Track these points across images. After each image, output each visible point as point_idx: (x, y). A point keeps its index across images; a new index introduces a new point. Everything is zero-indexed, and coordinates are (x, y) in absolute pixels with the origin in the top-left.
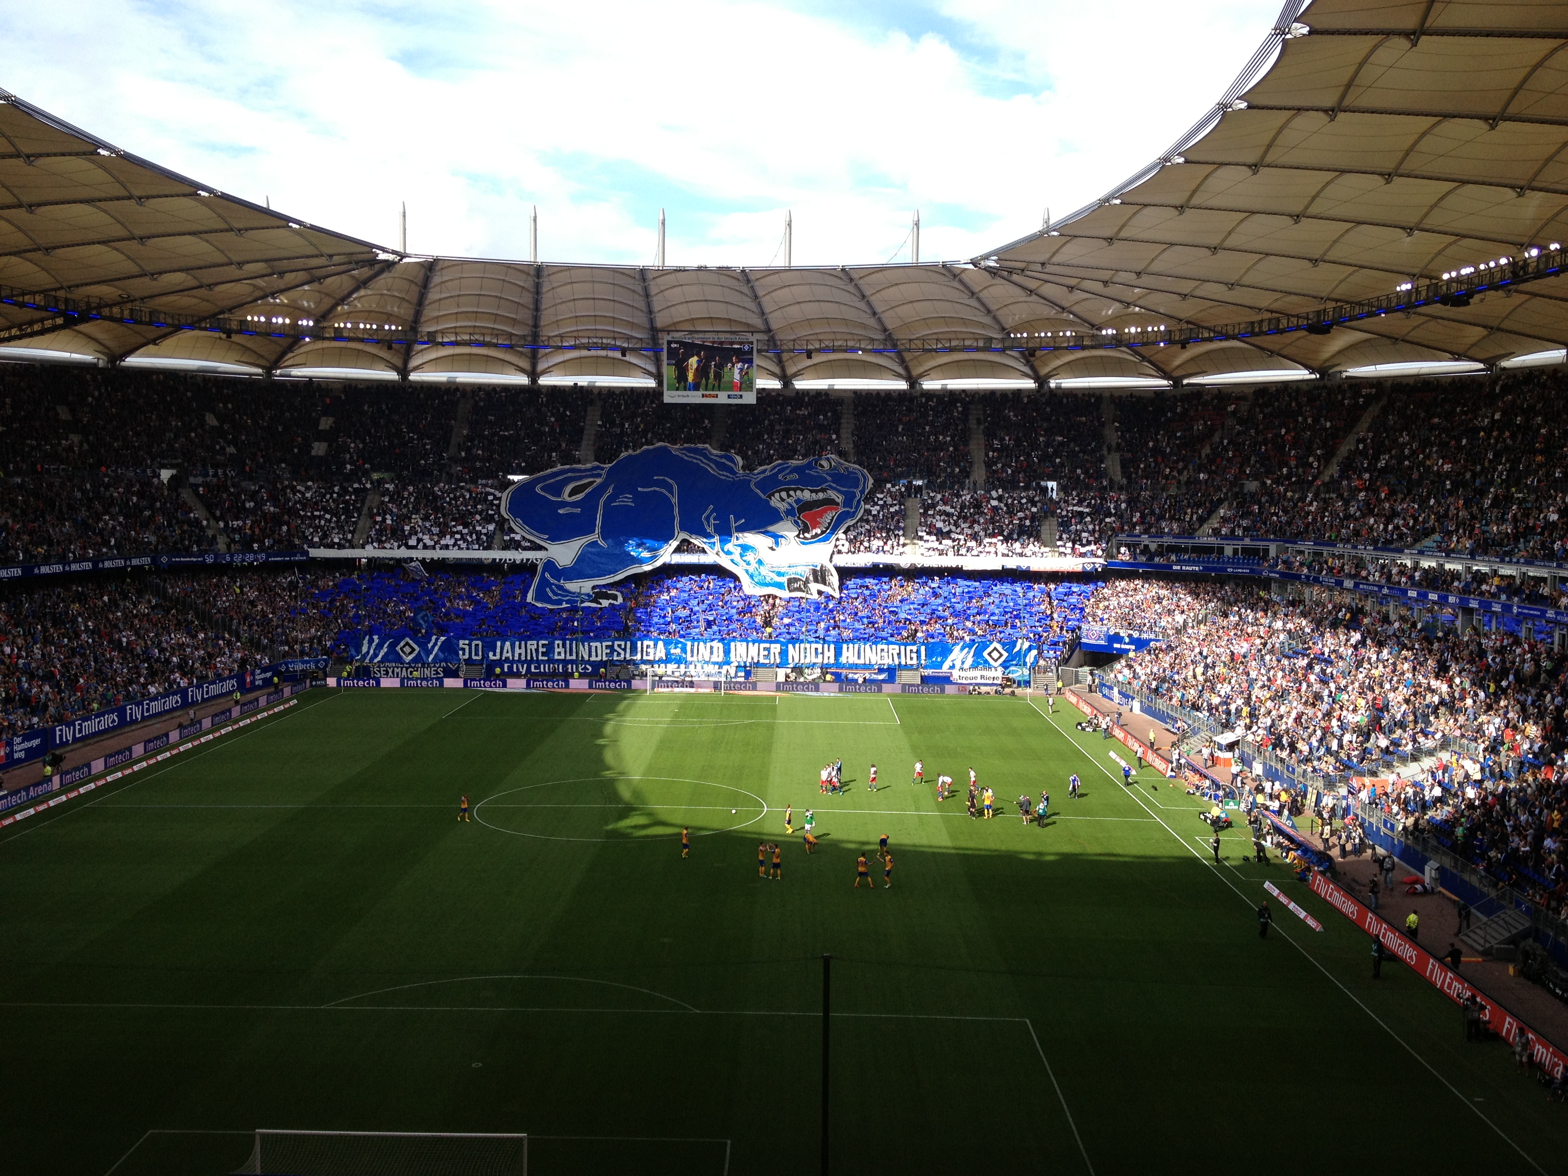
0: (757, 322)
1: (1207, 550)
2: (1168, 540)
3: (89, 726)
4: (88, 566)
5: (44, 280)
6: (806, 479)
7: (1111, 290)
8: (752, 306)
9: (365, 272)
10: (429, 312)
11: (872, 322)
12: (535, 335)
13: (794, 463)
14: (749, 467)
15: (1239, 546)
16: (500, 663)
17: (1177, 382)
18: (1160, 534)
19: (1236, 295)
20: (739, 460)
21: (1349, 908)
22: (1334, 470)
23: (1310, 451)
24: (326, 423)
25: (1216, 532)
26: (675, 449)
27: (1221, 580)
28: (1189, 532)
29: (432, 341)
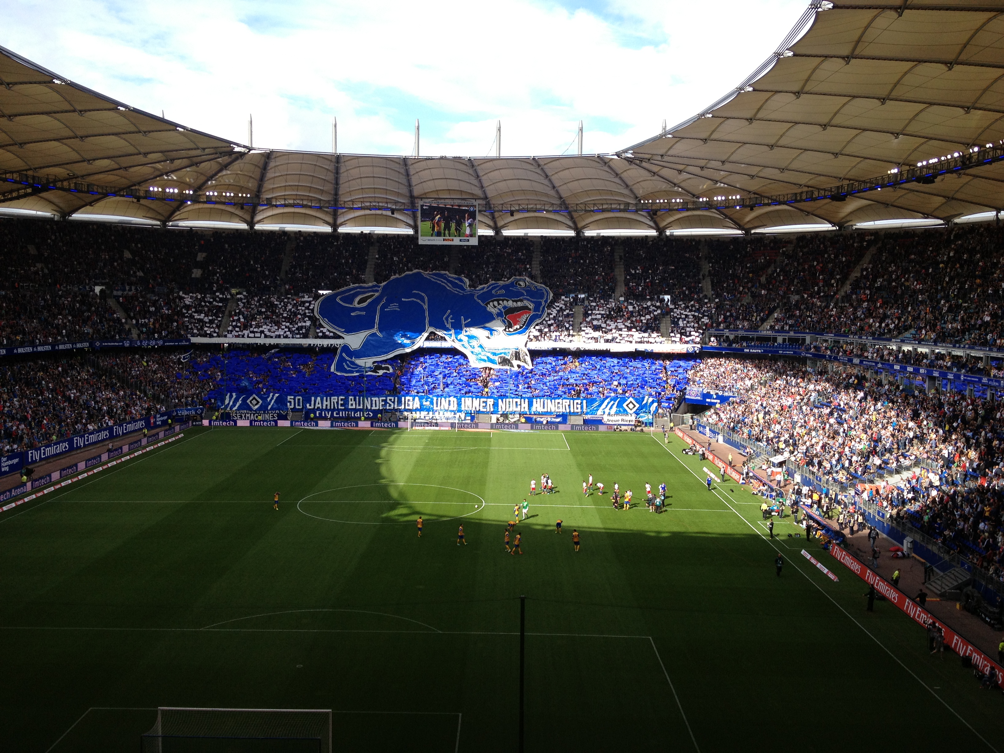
0: (478, 192)
1: (766, 339)
2: (741, 333)
3: (51, 451)
4: (48, 348)
5: (19, 164)
6: (510, 293)
7: (705, 173)
8: (475, 182)
9: (227, 159)
10: (267, 185)
11: (552, 193)
12: (336, 200)
13: (501, 283)
15: (787, 337)
16: (314, 411)
17: (747, 231)
18: (736, 329)
19: (787, 176)
20: (467, 281)
21: (855, 567)
22: (847, 288)
23: (832, 276)
24: (201, 257)
25: (772, 328)
26: (426, 274)
27: (775, 359)
28: (755, 328)
29: (269, 204)
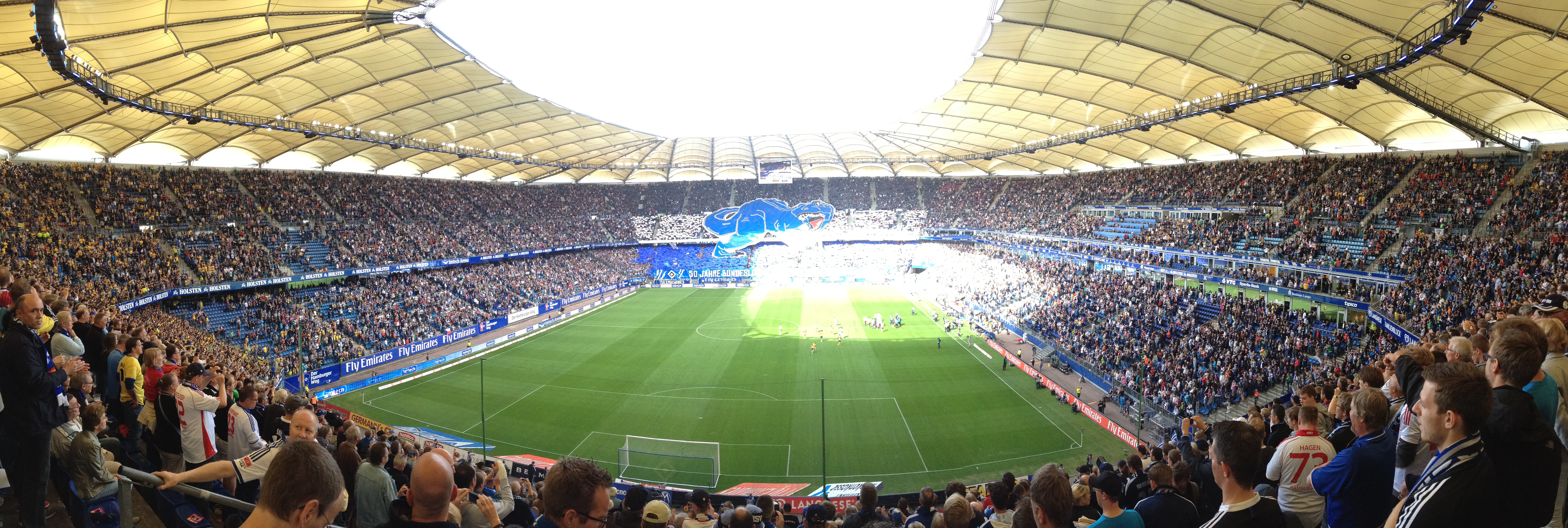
0: (792, 154)
1: (954, 232)
2: (941, 229)
3: (572, 300)
4: (571, 248)
5: (556, 157)
6: (812, 209)
7: (919, 143)
8: (790, 148)
9: (654, 145)
10: (675, 157)
11: (834, 153)
12: (712, 162)
13: (807, 204)
14: (790, 205)
15: (964, 231)
16: (703, 278)
17: (942, 175)
18: (938, 227)
19: (962, 146)
20: (787, 203)
21: (1000, 350)
22: (994, 206)
23: (986, 199)
24: (642, 198)
25: (957, 226)
26: (764, 200)
27: (958, 243)
28: (948, 226)
29: (677, 166)
